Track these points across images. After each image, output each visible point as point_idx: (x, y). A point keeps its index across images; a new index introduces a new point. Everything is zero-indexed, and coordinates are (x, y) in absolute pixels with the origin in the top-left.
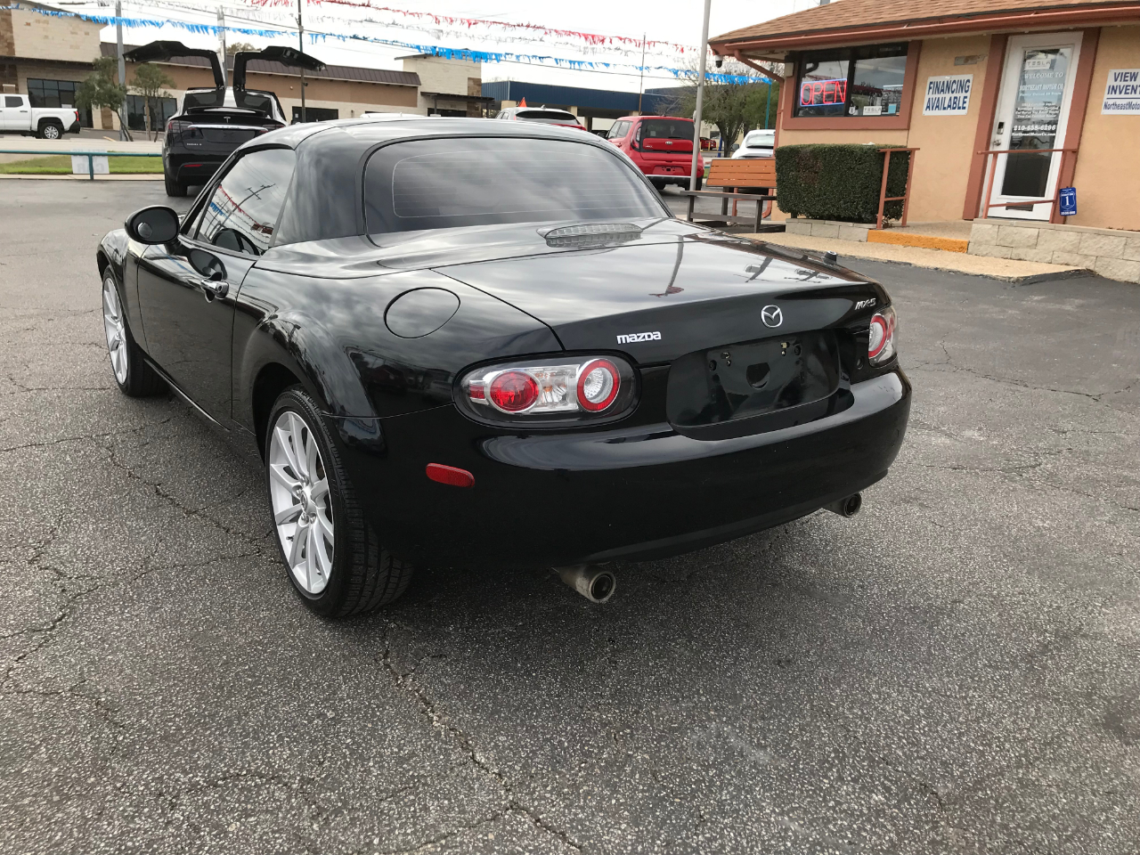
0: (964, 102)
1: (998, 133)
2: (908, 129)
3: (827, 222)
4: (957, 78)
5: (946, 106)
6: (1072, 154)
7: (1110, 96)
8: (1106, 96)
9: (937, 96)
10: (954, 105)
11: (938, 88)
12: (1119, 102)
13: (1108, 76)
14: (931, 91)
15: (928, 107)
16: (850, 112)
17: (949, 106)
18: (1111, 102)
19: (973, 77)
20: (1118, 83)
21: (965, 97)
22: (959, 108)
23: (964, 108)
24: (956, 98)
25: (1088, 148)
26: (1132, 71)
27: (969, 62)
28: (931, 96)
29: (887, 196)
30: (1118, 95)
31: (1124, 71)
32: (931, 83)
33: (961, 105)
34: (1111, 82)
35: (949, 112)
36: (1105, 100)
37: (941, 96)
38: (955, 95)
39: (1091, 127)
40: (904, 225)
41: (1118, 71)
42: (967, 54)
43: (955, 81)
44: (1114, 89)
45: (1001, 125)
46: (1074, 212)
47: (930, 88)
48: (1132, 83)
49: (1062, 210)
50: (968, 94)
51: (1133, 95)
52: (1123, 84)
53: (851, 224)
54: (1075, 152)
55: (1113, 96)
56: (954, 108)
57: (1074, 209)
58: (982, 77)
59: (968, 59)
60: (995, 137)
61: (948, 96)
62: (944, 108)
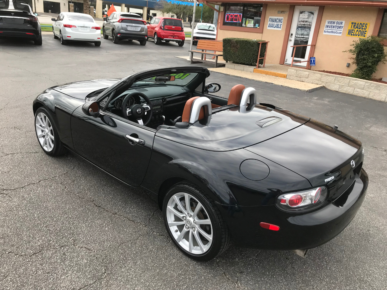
0: (281, 26)
1: (291, 37)
2: (262, 33)
3: (240, 65)
4: (279, 18)
5: (275, 27)
6: (313, 46)
7: (326, 28)
8: (325, 28)
9: (272, 23)
10: (277, 27)
11: (273, 20)
12: (329, 31)
13: (326, 22)
14: (270, 21)
15: (269, 26)
16: (243, 25)
17: (276, 27)
18: (326, 30)
19: (283, 18)
20: (329, 24)
21: (281, 24)
22: (279, 28)
23: (280, 28)
24: (278, 24)
25: (318, 45)
26: (333, 21)
27: (283, 13)
28: (270, 23)
29: (260, 58)
30: (328, 28)
31: (331, 21)
32: (270, 18)
33: (279, 27)
34: (327, 24)
35: (276, 29)
36: (325, 30)
37: (273, 23)
38: (278, 23)
39: (320, 38)
40: (264, 67)
41: (329, 21)
42: (282, 10)
43: (278, 19)
44: (327, 26)
45: (292, 35)
46: (314, 65)
47: (270, 20)
48: (333, 25)
49: (311, 64)
50: (282, 23)
51: (333, 29)
52: (330, 25)
53: (248, 66)
54: (315, 46)
55: (327, 28)
56: (277, 28)
57: (315, 64)
58: (287, 18)
59: (282, 12)
60: (290, 38)
61: (275, 23)
62: (274, 27)
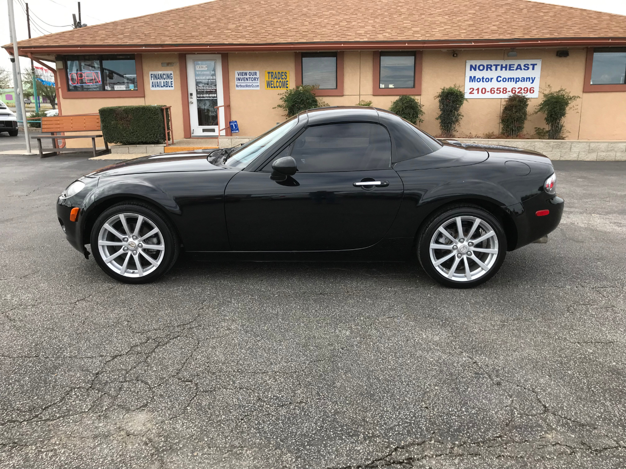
0: (171, 84)
1: (191, 98)
2: (144, 97)
3: (138, 145)
4: (165, 72)
5: (162, 85)
6: (228, 107)
7: (238, 82)
8: (236, 82)
9: (156, 81)
10: (166, 85)
11: (156, 77)
12: (242, 84)
13: (235, 74)
14: (152, 78)
15: (153, 86)
16: (106, 88)
17: (164, 86)
18: (239, 84)
19: (173, 72)
20: (240, 76)
21: (171, 82)
22: (170, 87)
23: (172, 87)
24: (166, 82)
25: (233, 104)
26: (245, 72)
27: (170, 65)
28: (153, 81)
29: (167, 130)
30: (241, 82)
31: (241, 72)
32: (151, 75)
33: (170, 85)
34: (237, 76)
35: (164, 88)
36: (236, 84)
37: (159, 81)
38: (165, 80)
39: (232, 95)
40: (173, 144)
41: (239, 72)
42: (168, 61)
43: (164, 74)
44: (239, 79)
45: (191, 94)
46: (238, 131)
47: (152, 77)
48: (246, 77)
49: (232, 131)
50: (173, 80)
51: (247, 82)
52: (242, 77)
53: (153, 145)
54: (229, 106)
55: (239, 82)
56: (167, 87)
57: (238, 130)
58: (178, 72)
59: (168, 64)
60: (190, 100)
61: (162, 81)
62: (162, 87)
